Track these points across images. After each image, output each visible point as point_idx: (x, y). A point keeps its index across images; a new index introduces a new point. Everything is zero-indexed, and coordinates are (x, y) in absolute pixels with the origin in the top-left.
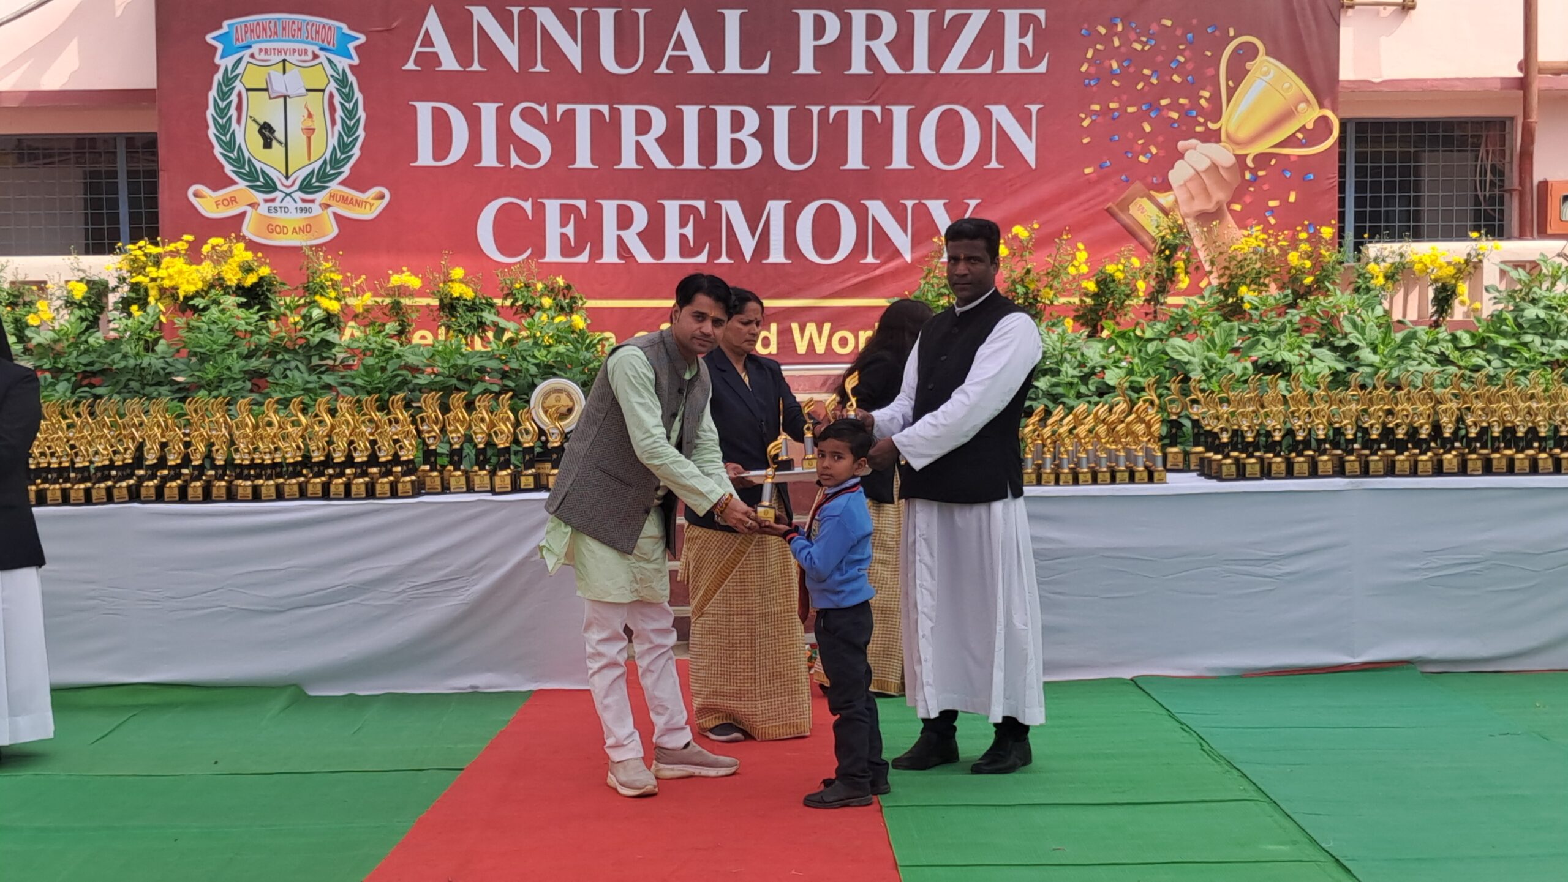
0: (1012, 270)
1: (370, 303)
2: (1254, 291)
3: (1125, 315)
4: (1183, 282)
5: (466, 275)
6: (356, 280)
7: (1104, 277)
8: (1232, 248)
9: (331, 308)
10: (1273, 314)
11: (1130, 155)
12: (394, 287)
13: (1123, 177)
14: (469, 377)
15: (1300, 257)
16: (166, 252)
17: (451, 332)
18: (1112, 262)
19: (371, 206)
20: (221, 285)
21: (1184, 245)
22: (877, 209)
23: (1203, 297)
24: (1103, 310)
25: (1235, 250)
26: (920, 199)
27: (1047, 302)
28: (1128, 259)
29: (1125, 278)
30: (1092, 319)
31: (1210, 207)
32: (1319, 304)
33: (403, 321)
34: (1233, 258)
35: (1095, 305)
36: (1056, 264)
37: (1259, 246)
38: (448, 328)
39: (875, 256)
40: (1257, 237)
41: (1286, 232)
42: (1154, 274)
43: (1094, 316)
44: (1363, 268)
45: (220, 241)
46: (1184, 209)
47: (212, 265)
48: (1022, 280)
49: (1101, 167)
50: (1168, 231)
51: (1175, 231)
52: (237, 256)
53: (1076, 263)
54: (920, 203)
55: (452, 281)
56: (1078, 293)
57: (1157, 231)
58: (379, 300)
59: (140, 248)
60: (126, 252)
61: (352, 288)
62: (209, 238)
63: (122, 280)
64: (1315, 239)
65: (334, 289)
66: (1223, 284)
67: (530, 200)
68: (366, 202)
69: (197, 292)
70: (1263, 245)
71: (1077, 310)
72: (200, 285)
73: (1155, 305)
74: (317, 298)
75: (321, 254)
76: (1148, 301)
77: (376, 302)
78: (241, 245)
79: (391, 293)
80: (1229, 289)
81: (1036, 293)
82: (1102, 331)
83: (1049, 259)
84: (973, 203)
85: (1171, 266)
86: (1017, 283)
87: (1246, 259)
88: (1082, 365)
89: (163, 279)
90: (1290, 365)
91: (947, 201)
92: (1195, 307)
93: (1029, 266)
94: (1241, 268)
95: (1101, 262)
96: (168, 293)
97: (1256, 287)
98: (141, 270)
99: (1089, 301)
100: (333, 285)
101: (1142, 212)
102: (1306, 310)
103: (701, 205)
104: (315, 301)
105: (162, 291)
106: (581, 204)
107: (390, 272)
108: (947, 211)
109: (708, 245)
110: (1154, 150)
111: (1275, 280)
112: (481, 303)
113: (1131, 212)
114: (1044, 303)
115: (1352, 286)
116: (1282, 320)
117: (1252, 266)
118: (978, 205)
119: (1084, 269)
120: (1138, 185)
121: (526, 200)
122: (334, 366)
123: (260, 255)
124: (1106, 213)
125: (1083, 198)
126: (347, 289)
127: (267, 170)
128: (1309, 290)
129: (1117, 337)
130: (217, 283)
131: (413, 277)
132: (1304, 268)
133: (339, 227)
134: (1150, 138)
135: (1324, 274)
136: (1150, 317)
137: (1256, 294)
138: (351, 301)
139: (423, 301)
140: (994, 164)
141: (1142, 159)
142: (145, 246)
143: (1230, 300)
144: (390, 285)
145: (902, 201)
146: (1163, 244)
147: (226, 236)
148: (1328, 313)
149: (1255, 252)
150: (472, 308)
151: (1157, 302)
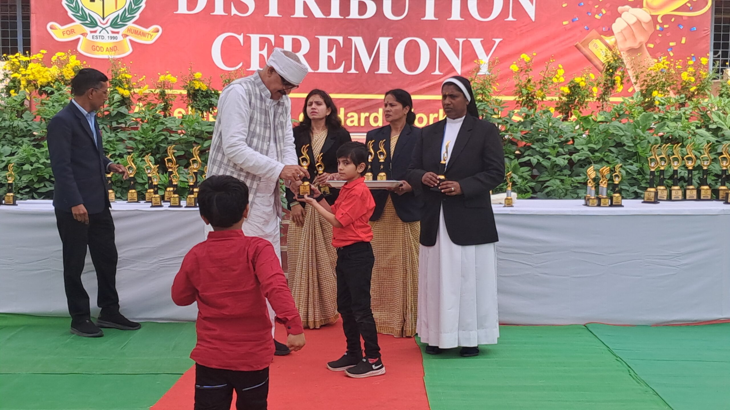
0: (520, 80)
1: (147, 91)
2: (662, 94)
3: (585, 107)
4: (619, 88)
5: (202, 77)
6: (140, 78)
7: (573, 84)
8: (649, 69)
9: (125, 94)
10: (674, 108)
11: (590, 14)
12: (161, 82)
13: (586, 27)
14: (203, 136)
15: (689, 76)
16: (31, 60)
17: (194, 109)
18: (578, 76)
19: (151, 36)
20: (62, 80)
21: (620, 67)
22: (442, 43)
23: (633, 98)
24: (572, 104)
25: (651, 70)
26: (467, 38)
27: (540, 99)
28: (588, 74)
29: (586, 86)
30: (566, 109)
31: (636, 45)
32: (699, 103)
33: (167, 103)
34: (650, 75)
35: (568, 101)
36: (546, 77)
37: (665, 68)
38: (192, 107)
39: (440, 71)
40: (663, 64)
41: (680, 60)
42: (603, 84)
43: (567, 108)
44: (725, 83)
45: (63, 54)
46: (620, 46)
47: (58, 68)
48: (526, 86)
49: (573, 21)
50: (612, 58)
51: (616, 58)
52: (72, 63)
53: (557, 76)
54: (467, 40)
55: (195, 80)
56: (558, 94)
57: (605, 58)
58: (153, 90)
59: (16, 57)
60: (8, 59)
61: (137, 83)
62: (57, 52)
63: (6, 75)
64: (698, 65)
65: (127, 83)
66: (642, 91)
67: (242, 34)
68: (148, 34)
69: (49, 83)
70: (667, 67)
71: (557, 104)
72: (50, 79)
73: (603, 102)
74: (117, 88)
75: (120, 63)
76: (599, 99)
77: (151, 91)
78: (74, 57)
79: (160, 86)
80: (647, 93)
81: (533, 94)
82: (571, 116)
83: (542, 74)
84: (498, 41)
85: (613, 79)
86: (523, 88)
87: (657, 76)
88: (560, 136)
89: (29, 75)
90: (683, 138)
91: (482, 39)
92: (628, 103)
93: (530, 78)
94: (654, 80)
95: (571, 76)
96: (32, 84)
97: (662, 92)
98: (17, 70)
99: (564, 99)
100: (126, 80)
101: (596, 48)
102: (691, 107)
103: (340, 39)
104: (116, 90)
105: (29, 82)
106: (272, 37)
107: (159, 74)
108: (483, 45)
109: (344, 62)
110: (604, 12)
111: (674, 89)
112: (212, 93)
113: (590, 47)
114: (538, 99)
115: (719, 94)
116: (679, 112)
117: (661, 80)
118: (500, 42)
119: (562, 80)
120: (594, 32)
121: (240, 34)
122: (125, 128)
123: (85, 62)
124: (576, 49)
125: (562, 38)
126: (135, 83)
127: (92, 14)
128: (693, 95)
129: (581, 120)
130: (60, 78)
131: (173, 77)
132: (690, 81)
133: (133, 48)
134: (602, 5)
135: (702, 85)
136: (600, 108)
137: (663, 95)
138: (137, 90)
139: (178, 92)
140: (510, 18)
141: (597, 16)
142: (19, 57)
143: (647, 100)
144: (159, 81)
145: (456, 39)
146: (609, 66)
147: (65, 51)
148: (704, 108)
149: (661, 72)
150: (207, 95)
151: (604, 100)
